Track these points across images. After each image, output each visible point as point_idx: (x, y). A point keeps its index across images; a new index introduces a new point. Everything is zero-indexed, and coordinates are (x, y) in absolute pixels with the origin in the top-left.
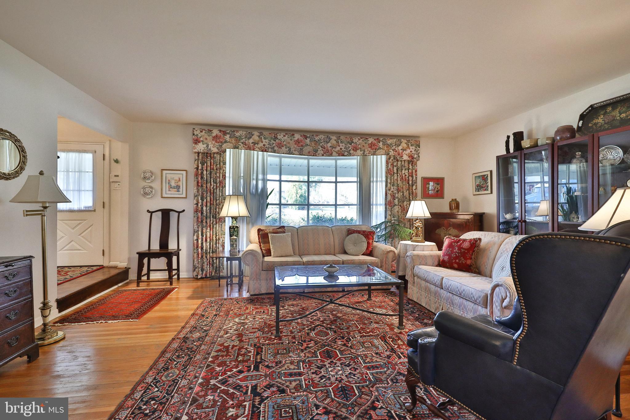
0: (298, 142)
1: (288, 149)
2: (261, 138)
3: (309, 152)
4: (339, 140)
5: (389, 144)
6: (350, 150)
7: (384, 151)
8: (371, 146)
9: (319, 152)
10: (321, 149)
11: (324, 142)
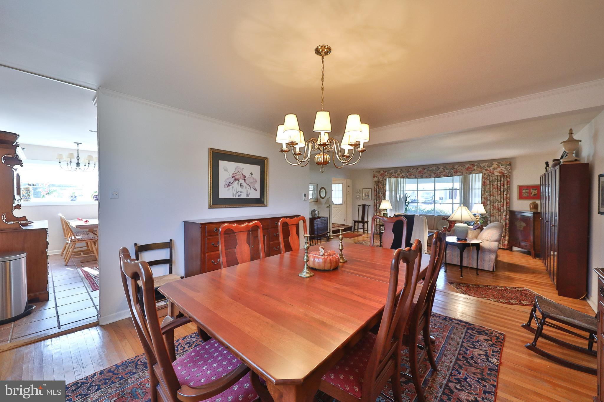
0: (420, 172)
1: (415, 176)
2: (402, 172)
3: (426, 176)
4: (445, 168)
5: (482, 166)
6: (452, 173)
7: (478, 171)
8: (468, 169)
9: (432, 176)
10: (433, 174)
11: (435, 170)
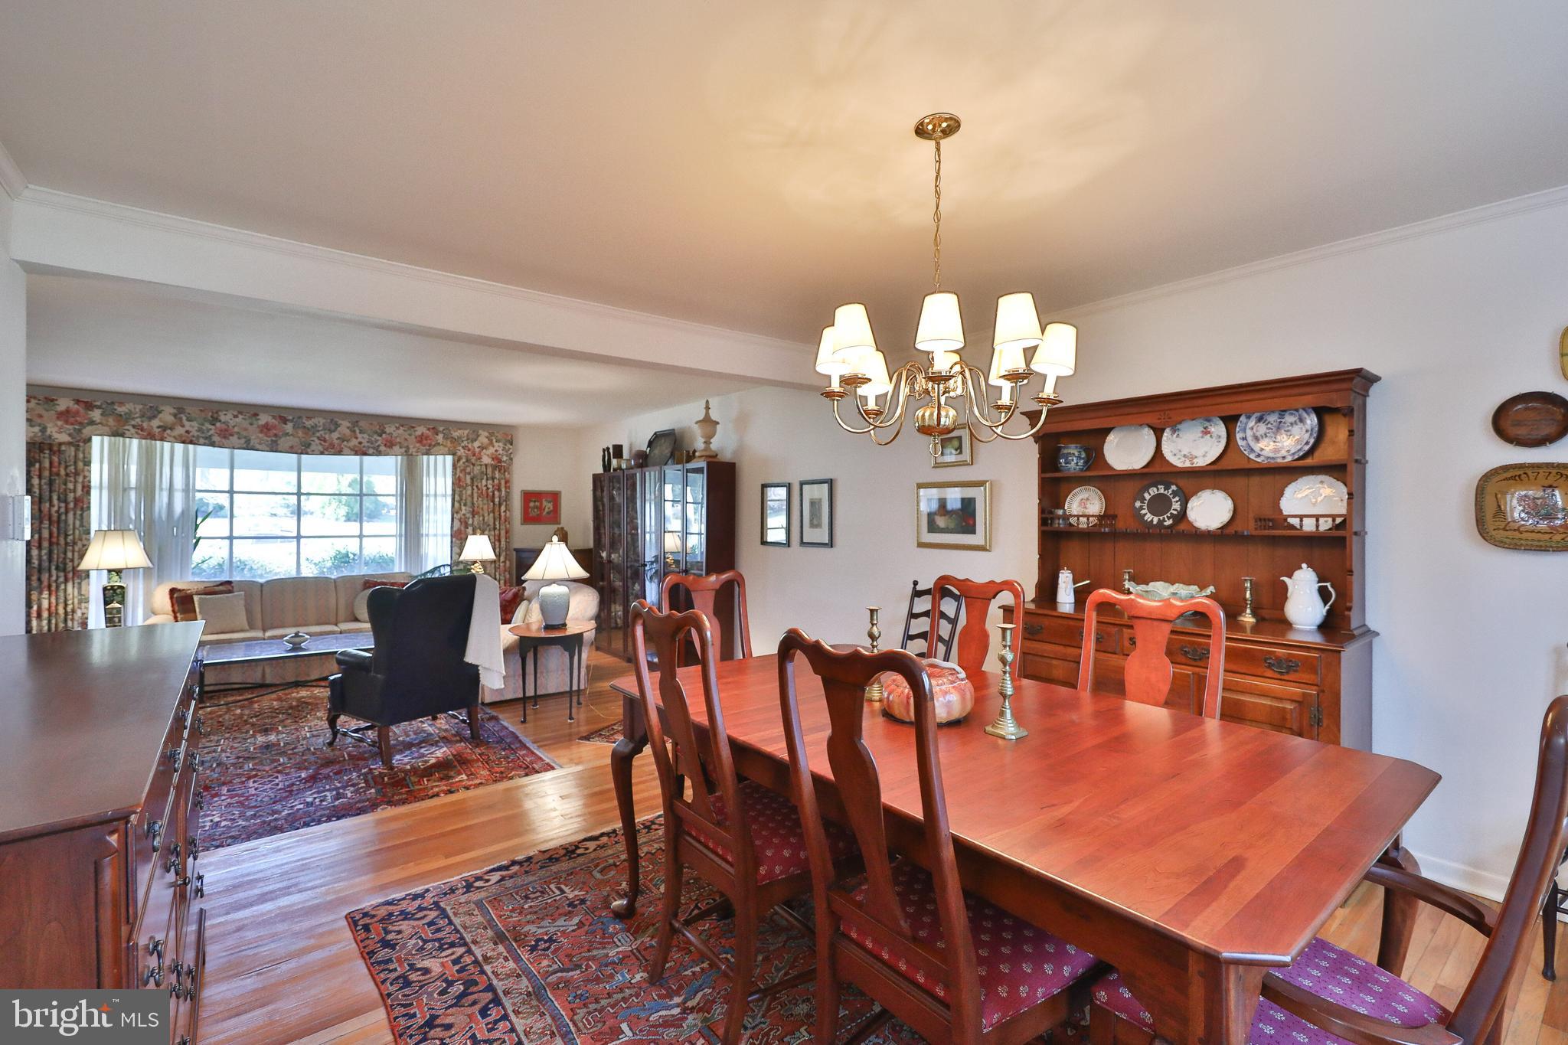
0: (266, 428)
1: (243, 441)
2: (181, 419)
3: (292, 447)
4: (356, 428)
5: (456, 437)
6: (379, 446)
7: (447, 449)
8: (421, 439)
9: (313, 447)
10: (317, 442)
11: (324, 429)
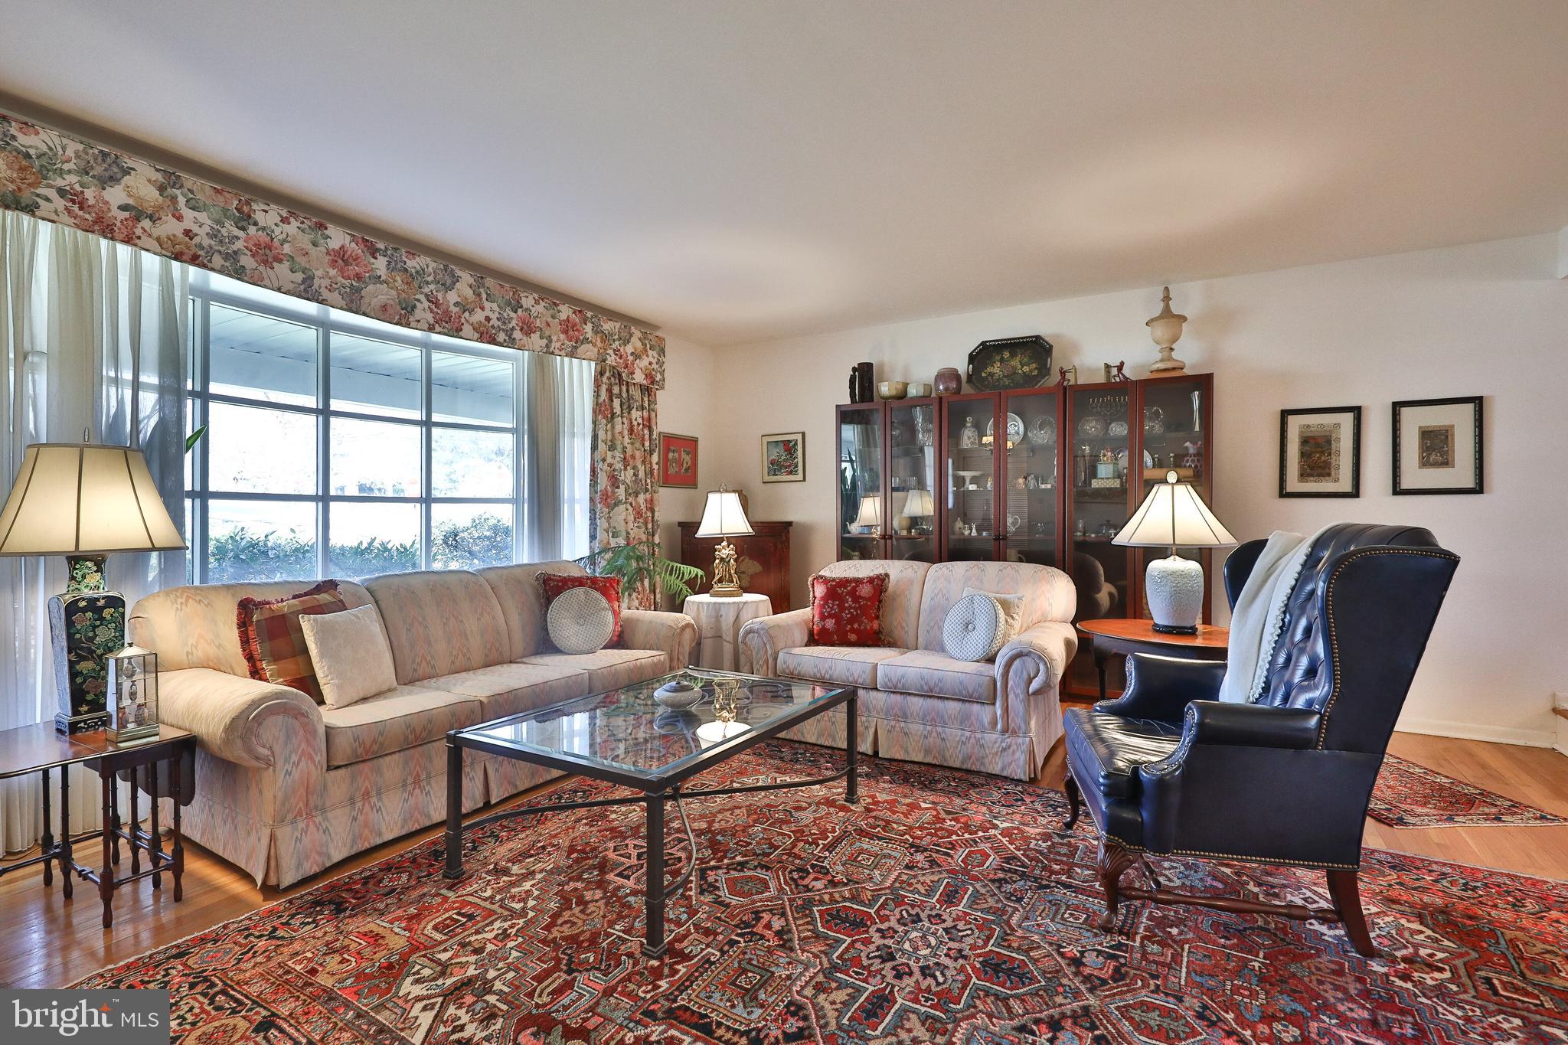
0: (340, 258)
1: (299, 277)
2: (174, 199)
3: (384, 307)
4: (482, 290)
5: (607, 332)
8: (567, 327)
10: (426, 304)
